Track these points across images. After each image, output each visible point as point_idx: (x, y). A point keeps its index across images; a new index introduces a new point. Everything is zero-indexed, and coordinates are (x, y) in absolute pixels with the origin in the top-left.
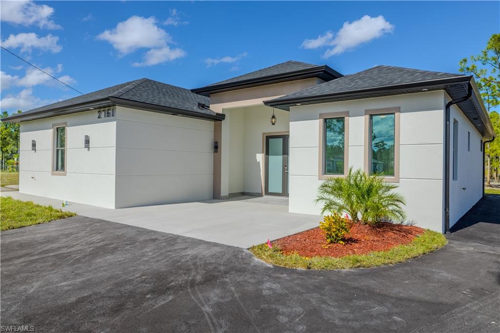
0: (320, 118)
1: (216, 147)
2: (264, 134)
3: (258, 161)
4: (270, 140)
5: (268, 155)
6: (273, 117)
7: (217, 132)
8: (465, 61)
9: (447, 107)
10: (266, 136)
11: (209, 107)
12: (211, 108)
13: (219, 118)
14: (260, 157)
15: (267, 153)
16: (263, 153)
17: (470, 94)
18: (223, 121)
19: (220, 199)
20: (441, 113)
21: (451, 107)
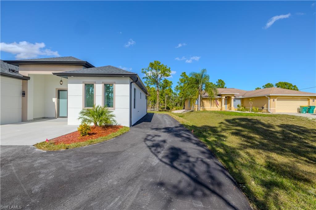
0: (83, 83)
1: (24, 94)
2: (56, 89)
3: (54, 101)
4: (60, 92)
5: (59, 99)
6: (61, 81)
7: (24, 86)
8: (143, 69)
9: (131, 83)
10: (58, 90)
11: (18, 72)
12: (19, 73)
13: (25, 79)
14: (55, 100)
15: (59, 98)
16: (56, 97)
17: (137, 80)
18: (28, 80)
19: (27, 121)
20: (128, 86)
21: (132, 84)
